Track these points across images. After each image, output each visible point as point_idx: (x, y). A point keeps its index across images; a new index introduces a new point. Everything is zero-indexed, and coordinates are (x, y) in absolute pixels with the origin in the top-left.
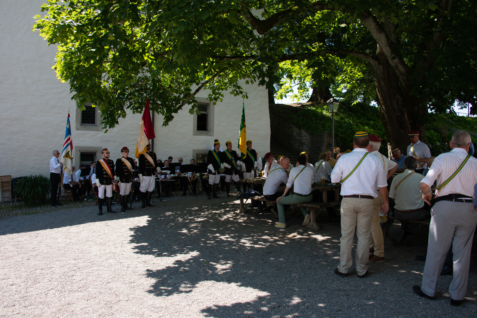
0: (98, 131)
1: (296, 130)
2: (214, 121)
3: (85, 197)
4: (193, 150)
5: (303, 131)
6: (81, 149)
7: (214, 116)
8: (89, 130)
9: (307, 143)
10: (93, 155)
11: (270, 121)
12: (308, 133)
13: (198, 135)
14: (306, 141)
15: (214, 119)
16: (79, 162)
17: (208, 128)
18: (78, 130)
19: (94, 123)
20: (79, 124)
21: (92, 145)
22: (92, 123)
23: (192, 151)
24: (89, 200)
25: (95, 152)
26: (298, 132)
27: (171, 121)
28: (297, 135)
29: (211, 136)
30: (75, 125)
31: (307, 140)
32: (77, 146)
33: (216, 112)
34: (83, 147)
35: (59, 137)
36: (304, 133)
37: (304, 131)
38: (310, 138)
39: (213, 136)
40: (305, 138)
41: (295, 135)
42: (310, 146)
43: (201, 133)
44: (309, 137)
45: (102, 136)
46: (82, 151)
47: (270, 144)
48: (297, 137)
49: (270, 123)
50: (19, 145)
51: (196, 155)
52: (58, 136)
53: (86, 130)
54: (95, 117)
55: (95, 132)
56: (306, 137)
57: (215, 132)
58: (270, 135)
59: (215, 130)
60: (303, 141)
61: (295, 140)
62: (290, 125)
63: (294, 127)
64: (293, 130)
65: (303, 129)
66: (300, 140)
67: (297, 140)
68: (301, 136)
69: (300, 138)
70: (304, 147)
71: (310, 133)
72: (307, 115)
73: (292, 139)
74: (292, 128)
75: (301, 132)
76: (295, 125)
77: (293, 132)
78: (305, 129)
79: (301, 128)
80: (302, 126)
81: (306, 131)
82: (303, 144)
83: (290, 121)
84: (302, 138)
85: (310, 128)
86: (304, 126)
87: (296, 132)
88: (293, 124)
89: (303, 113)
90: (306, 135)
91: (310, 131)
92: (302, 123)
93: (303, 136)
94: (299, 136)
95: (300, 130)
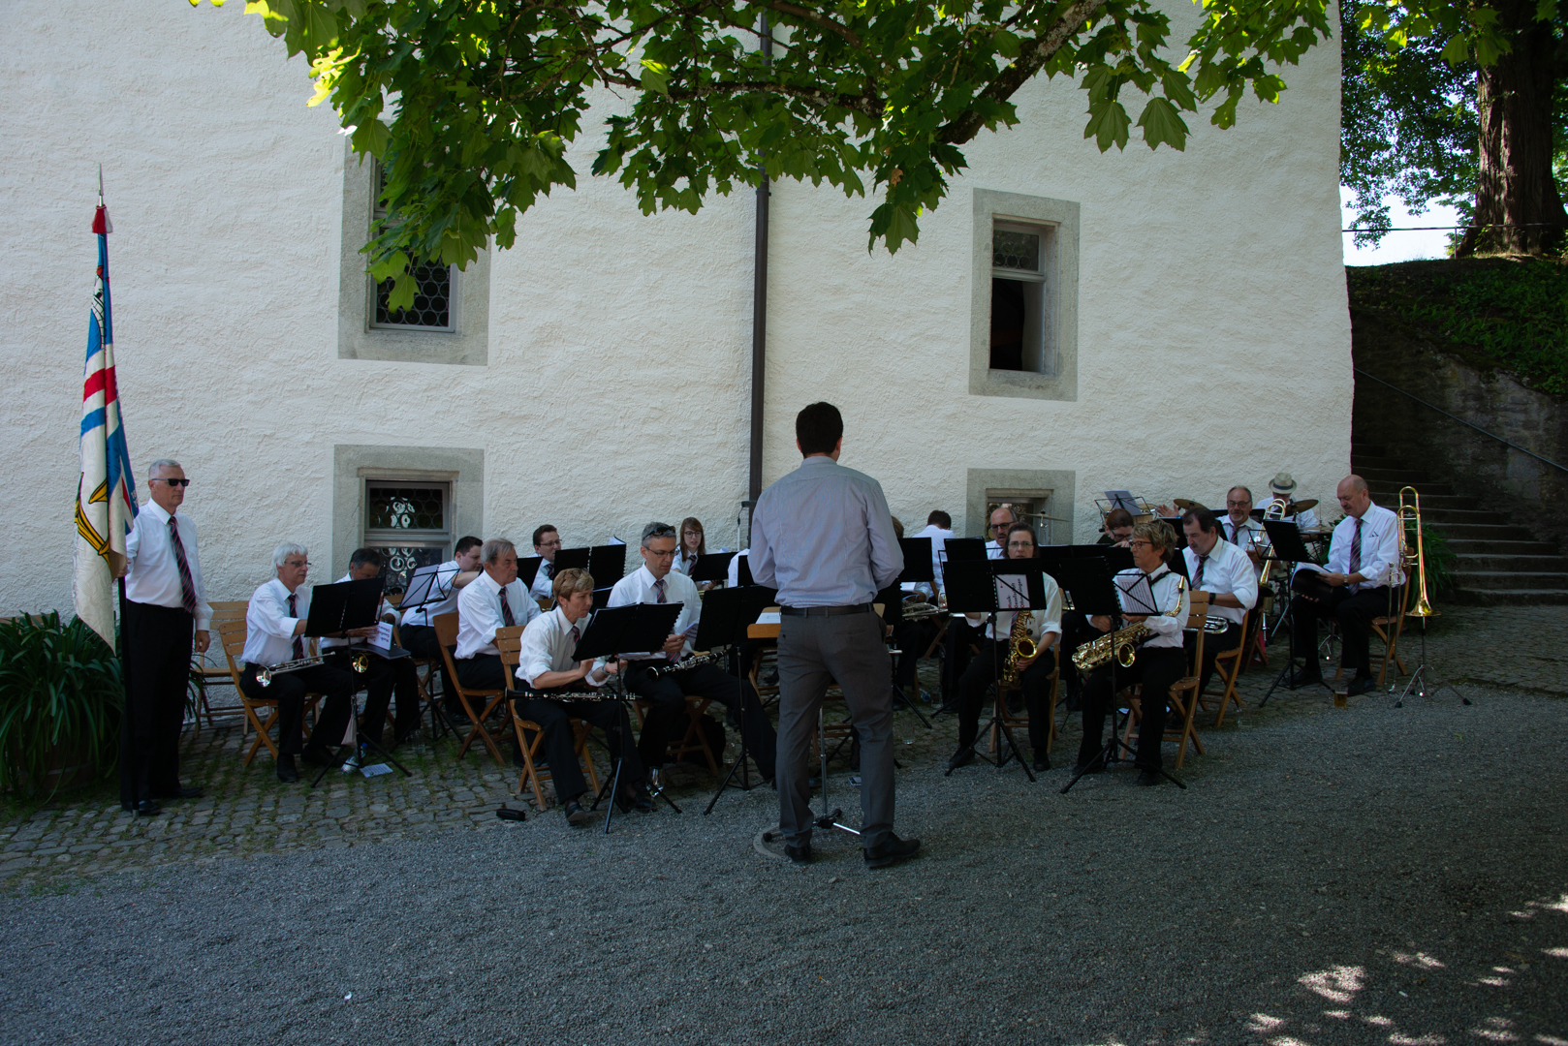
0: (463, 361)
1: (1458, 382)
2: (1076, 320)
3: (347, 751)
4: (971, 472)
5: (1502, 382)
6: (367, 463)
7: (1076, 292)
8: (410, 360)
9: (1532, 446)
10: (438, 494)
11: (1349, 327)
12: (1537, 390)
13: (996, 394)
14: (1526, 433)
15: (1075, 307)
16: (356, 530)
17: (1048, 358)
18: (353, 355)
19: (444, 321)
20: (360, 324)
21: (430, 439)
22: (429, 320)
23: (963, 478)
24: (368, 772)
25: (442, 477)
26: (1477, 387)
27: (933, 206)
28: (1471, 403)
29: (1060, 396)
30: (336, 327)
31: (1527, 425)
32: (347, 447)
33: (1085, 271)
34: (380, 453)
35: (251, 397)
36: (1509, 390)
37: (1511, 384)
38: (1550, 418)
39: (1074, 399)
40: (1521, 417)
41: (1454, 399)
42: (1550, 460)
43: (1013, 383)
44: (1544, 414)
45: (481, 391)
46: (374, 474)
47: (1348, 447)
48: (1470, 413)
49: (1350, 335)
50: (30, 436)
51: (984, 500)
52: (245, 388)
53: (397, 357)
54: (446, 288)
55: (444, 369)
56: (1525, 411)
57: (1082, 380)
58: (1351, 400)
59: (1080, 365)
60: (1507, 434)
61: (1453, 429)
62: (1422, 352)
63: (1453, 365)
64: (1441, 379)
65: (1504, 373)
66: (1487, 428)
67: (1467, 426)
68: (1493, 409)
69: (1487, 418)
70: (1510, 466)
71: (1557, 391)
72: (1505, 305)
73: (1439, 422)
74: (1439, 367)
75: (1497, 386)
76: (1456, 353)
77: (1444, 386)
78: (1515, 370)
79: (1491, 368)
80: (1498, 359)
81: (1526, 379)
82: (1509, 450)
83: (1421, 336)
84: (1500, 419)
85: (1546, 365)
86: (1512, 356)
87: (1463, 388)
88: (1441, 351)
89: (1483, 298)
90: (1527, 403)
91: (1550, 380)
92: (1499, 344)
93: (1506, 409)
94: (1481, 410)
95: (1485, 380)
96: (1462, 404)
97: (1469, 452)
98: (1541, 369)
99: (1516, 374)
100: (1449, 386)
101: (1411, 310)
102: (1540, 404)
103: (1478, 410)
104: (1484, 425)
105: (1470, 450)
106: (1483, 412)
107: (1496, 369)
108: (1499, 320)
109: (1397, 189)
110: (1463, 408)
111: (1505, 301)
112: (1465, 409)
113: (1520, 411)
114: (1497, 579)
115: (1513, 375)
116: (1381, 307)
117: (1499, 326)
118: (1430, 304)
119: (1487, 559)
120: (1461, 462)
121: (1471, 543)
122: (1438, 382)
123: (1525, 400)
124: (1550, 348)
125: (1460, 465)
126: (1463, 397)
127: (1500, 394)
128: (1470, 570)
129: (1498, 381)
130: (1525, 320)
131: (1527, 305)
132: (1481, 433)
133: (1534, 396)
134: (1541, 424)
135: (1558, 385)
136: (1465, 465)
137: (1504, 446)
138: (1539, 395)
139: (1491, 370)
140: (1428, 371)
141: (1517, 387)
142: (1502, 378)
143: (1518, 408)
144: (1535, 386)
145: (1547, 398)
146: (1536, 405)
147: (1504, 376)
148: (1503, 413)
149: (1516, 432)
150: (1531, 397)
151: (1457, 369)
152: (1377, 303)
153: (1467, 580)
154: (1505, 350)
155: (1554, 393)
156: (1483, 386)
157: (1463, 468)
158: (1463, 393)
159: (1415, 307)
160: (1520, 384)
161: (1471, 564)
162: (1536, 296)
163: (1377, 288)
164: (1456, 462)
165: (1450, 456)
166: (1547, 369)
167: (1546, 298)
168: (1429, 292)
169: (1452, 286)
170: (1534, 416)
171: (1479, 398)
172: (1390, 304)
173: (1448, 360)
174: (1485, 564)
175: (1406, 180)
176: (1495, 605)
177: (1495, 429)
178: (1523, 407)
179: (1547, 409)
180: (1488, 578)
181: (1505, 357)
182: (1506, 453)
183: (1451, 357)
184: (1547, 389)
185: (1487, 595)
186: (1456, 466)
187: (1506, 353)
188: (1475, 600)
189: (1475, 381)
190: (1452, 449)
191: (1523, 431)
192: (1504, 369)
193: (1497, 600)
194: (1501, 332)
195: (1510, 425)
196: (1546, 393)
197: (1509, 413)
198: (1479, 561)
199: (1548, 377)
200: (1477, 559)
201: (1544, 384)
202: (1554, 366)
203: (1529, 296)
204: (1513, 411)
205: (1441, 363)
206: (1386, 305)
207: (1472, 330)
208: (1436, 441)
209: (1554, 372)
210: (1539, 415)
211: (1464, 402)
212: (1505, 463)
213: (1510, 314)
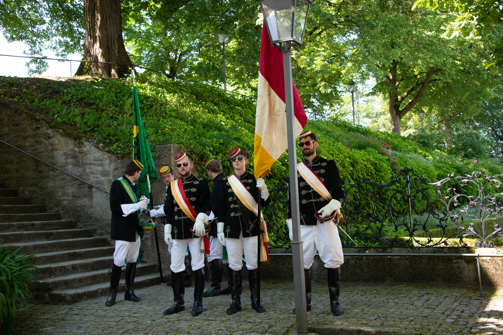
1: (63, 146)
5: (88, 147)
12: (108, 152)
14: (103, 178)
26: (73, 150)
28: (70, 160)
31: (104, 174)
37: (93, 148)
38: (116, 169)
40: (100, 169)
41: (60, 158)
44: (112, 167)
48: (70, 167)
56: (102, 165)
60: (92, 180)
61: (60, 177)
62: (39, 128)
63: (58, 136)
64: (52, 145)
65: (89, 141)
66: (80, 175)
67: (68, 175)
68: (83, 164)
69: (80, 170)
70: (94, 199)
71: (119, 152)
72: (91, 102)
73: (51, 173)
74: (50, 138)
75: (85, 149)
76: (60, 129)
77: (53, 150)
78: (95, 139)
79: (81, 138)
80: (85, 132)
81: (101, 145)
82: (94, 190)
83: (38, 118)
84: (87, 170)
85: (113, 136)
86: (93, 130)
87: (65, 151)
88: (51, 127)
89: (79, 97)
90: (103, 160)
91: (115, 145)
92: (85, 123)
93: (91, 164)
94: (76, 165)
95: (78, 146)
96: (64, 161)
97: (70, 191)
98: (110, 139)
99: (95, 142)
100: (56, 150)
101: (34, 101)
102: (110, 160)
103: (74, 164)
104: (78, 174)
105: (70, 190)
106: (77, 166)
107: (84, 139)
108: (87, 110)
109: (51, 47)
110: (65, 163)
111: (92, 99)
112: (66, 164)
113: (99, 165)
114: (80, 280)
115: (94, 142)
116: (15, 99)
117: (87, 113)
118: (48, 99)
119: (76, 265)
120: (65, 198)
121: (66, 254)
122: (50, 147)
123: (101, 158)
124: (115, 126)
125: (65, 200)
126: (65, 157)
127: (86, 154)
128: (63, 275)
129: (85, 146)
130: (102, 110)
131: (104, 102)
132: (77, 179)
133: (106, 155)
134: (111, 173)
135: (119, 148)
136: (68, 200)
137: (91, 187)
138: (109, 154)
139: (81, 139)
140: (43, 140)
141: (97, 150)
142: (88, 144)
143: (98, 163)
144: (106, 149)
145: (114, 157)
146: (108, 161)
147: (89, 143)
148: (89, 166)
149: (97, 178)
150: (105, 156)
151: (61, 139)
152: (13, 97)
153: (57, 285)
154: (89, 127)
155: (117, 153)
156: (76, 149)
157: (67, 202)
158: (65, 154)
159: (36, 100)
160: (98, 148)
161: (64, 271)
162: (109, 97)
163: (15, 89)
164: (62, 198)
165: (59, 194)
166: (113, 139)
167: (115, 99)
168: (48, 92)
169: (62, 89)
170: (107, 168)
171: (75, 157)
172: (22, 98)
173: (55, 133)
174: (75, 269)
175: (56, 42)
176: (77, 301)
177: (85, 177)
178: (101, 163)
179: (114, 163)
180: (74, 280)
181: (90, 131)
182: (92, 191)
183: (57, 131)
184: (113, 151)
185: (70, 296)
186: (63, 200)
187: (89, 129)
188: (61, 300)
189: (72, 146)
190: (60, 190)
191: (101, 177)
192: (88, 139)
193: (78, 298)
194: (87, 116)
195: (94, 174)
196: (113, 153)
197: (93, 167)
198: (70, 267)
199: (114, 143)
200: (69, 266)
201: (111, 148)
202: (117, 137)
203: (105, 97)
204: (95, 165)
205: (51, 135)
206: (19, 98)
207: (71, 115)
208: (50, 185)
209: (117, 140)
210: (110, 167)
211: (66, 159)
212: (91, 198)
213: (94, 107)
